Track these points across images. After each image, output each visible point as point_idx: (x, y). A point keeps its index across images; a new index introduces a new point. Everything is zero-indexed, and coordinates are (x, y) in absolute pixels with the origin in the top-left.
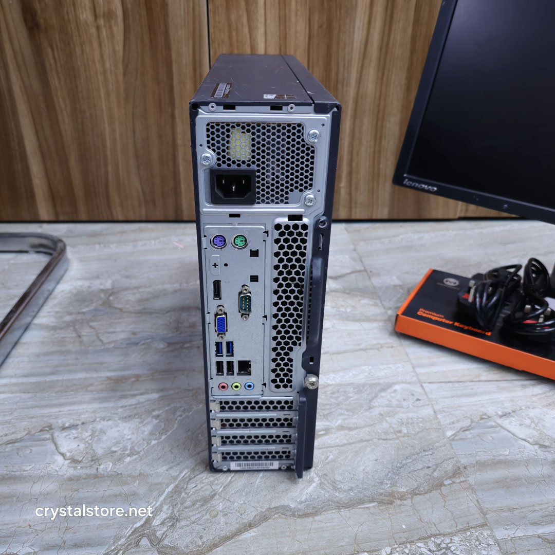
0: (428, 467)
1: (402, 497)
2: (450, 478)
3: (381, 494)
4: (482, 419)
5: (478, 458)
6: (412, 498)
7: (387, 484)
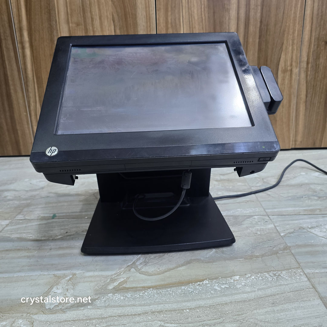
0: (271, 247)
1: (257, 257)
2: (282, 251)
3: (246, 256)
4: (300, 229)
5: (297, 244)
6: (262, 258)
7: (249, 252)
